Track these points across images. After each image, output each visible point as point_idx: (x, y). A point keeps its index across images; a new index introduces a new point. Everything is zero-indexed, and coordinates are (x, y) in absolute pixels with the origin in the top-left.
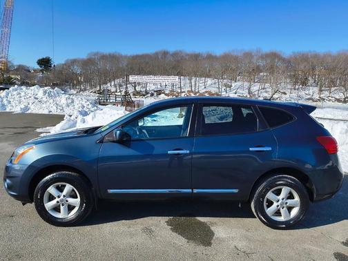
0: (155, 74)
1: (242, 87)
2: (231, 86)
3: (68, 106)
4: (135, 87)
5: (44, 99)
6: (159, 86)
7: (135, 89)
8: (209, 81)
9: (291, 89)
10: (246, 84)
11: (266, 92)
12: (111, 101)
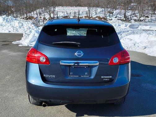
0: (63, 6)
1: (120, 13)
2: (113, 13)
3: (20, 28)
4: (50, 15)
5: (4, 24)
6: (66, 14)
7: (50, 16)
8: (99, 10)
9: (152, 14)
10: (123, 11)
11: (136, 16)
12: (41, 24)
